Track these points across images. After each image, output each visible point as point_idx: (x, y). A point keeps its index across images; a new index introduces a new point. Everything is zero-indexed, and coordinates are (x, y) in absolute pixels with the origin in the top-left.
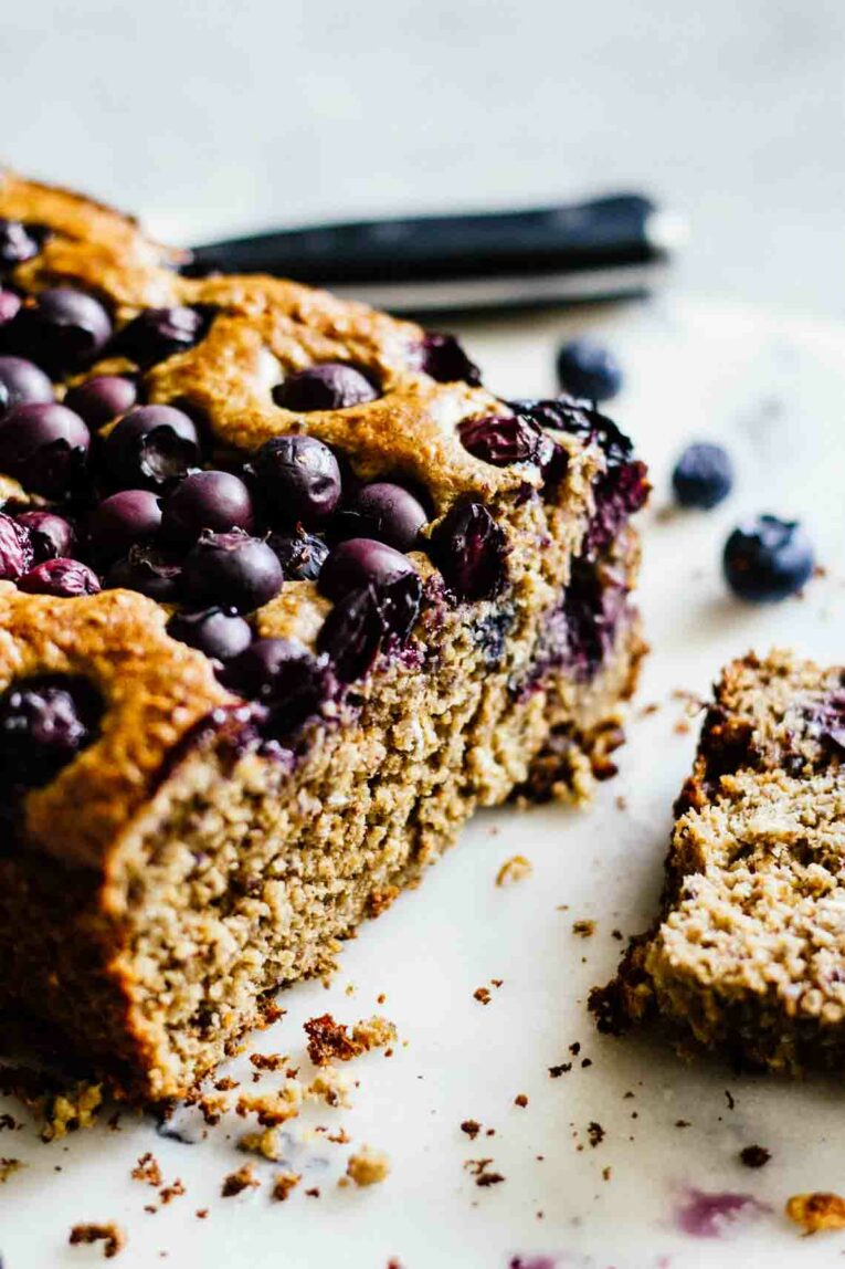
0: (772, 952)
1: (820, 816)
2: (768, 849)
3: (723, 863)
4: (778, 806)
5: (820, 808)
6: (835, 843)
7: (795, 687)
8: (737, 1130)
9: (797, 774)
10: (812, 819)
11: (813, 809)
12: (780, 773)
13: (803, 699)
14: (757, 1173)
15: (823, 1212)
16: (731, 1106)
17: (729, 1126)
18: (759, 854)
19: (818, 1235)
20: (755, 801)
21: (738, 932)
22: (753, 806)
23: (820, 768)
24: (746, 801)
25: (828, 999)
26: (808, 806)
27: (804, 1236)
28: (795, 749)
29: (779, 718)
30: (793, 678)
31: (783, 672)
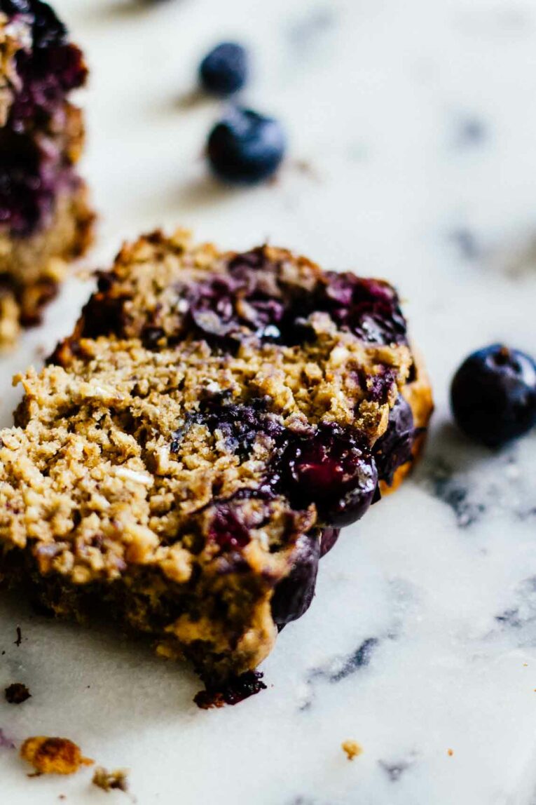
0: (46, 510)
1: (153, 387)
2: (91, 410)
3: (47, 419)
4: (119, 374)
5: (156, 380)
6: (154, 414)
7: (183, 265)
8: (15, 665)
9: (151, 346)
10: (144, 387)
11: (149, 380)
12: (136, 343)
13: (188, 277)
14: (15, 709)
15: (53, 757)
16: (18, 642)
17: (9, 661)
18: (81, 416)
19: (42, 777)
20: (101, 365)
21: (25, 487)
22: (98, 370)
23: (173, 343)
24: (93, 365)
25: (79, 562)
26: (146, 376)
27: (31, 776)
28: (158, 322)
29: (158, 291)
30: (187, 258)
31: (178, 251)
